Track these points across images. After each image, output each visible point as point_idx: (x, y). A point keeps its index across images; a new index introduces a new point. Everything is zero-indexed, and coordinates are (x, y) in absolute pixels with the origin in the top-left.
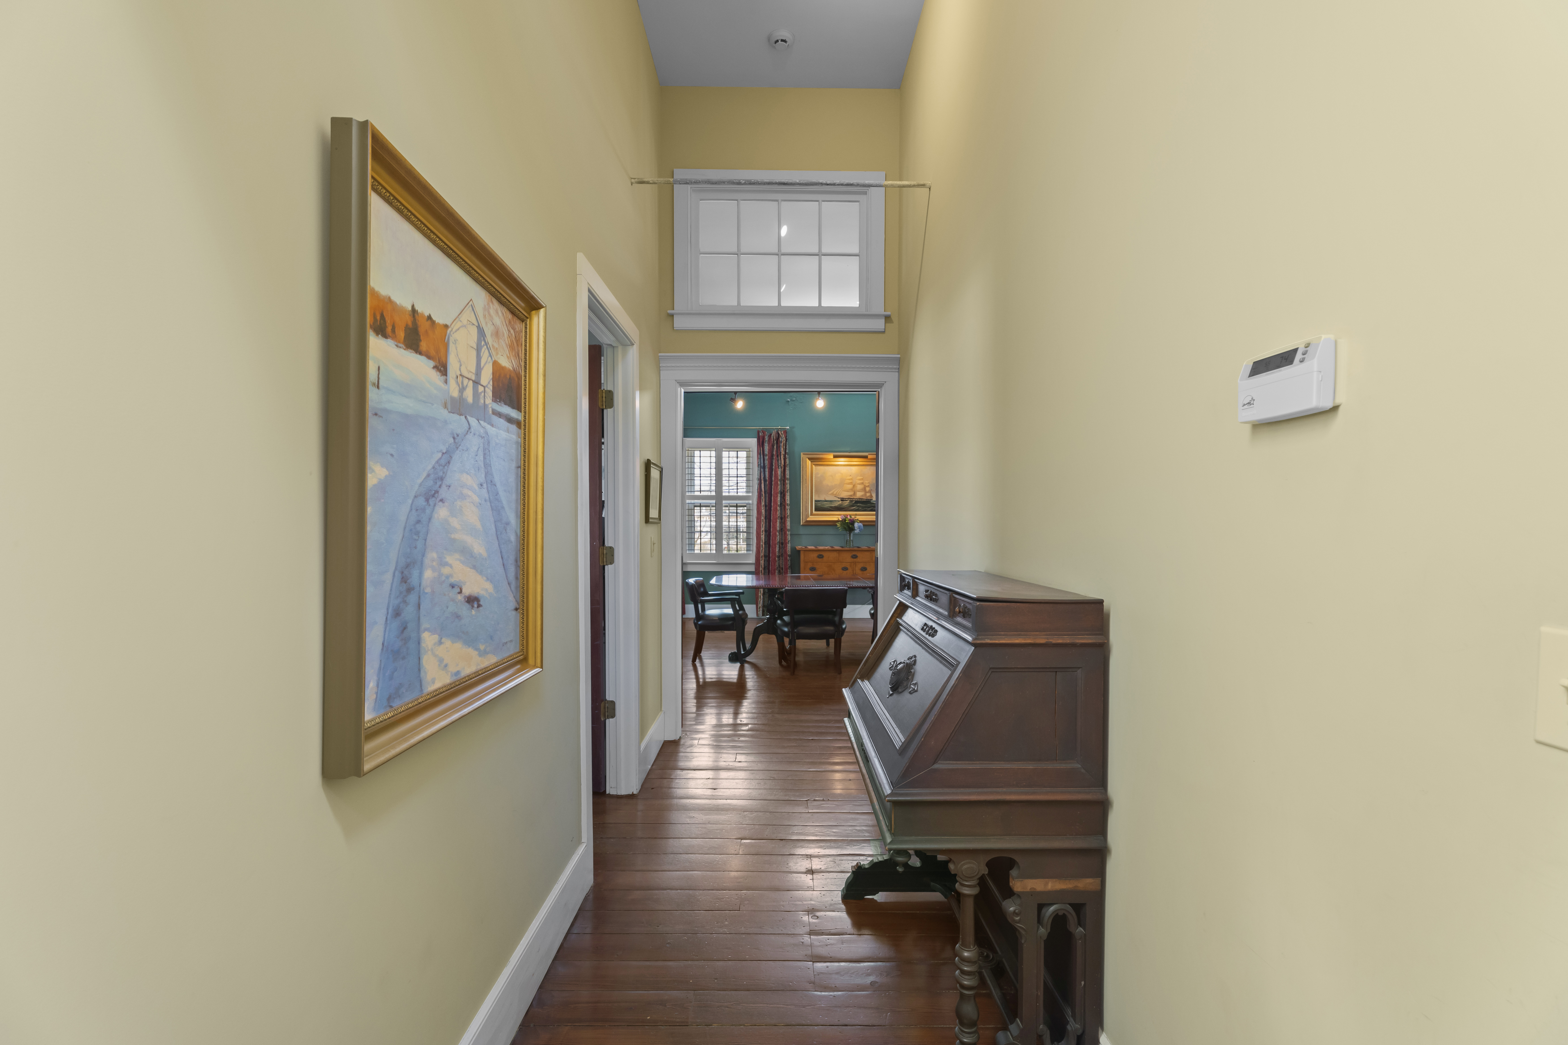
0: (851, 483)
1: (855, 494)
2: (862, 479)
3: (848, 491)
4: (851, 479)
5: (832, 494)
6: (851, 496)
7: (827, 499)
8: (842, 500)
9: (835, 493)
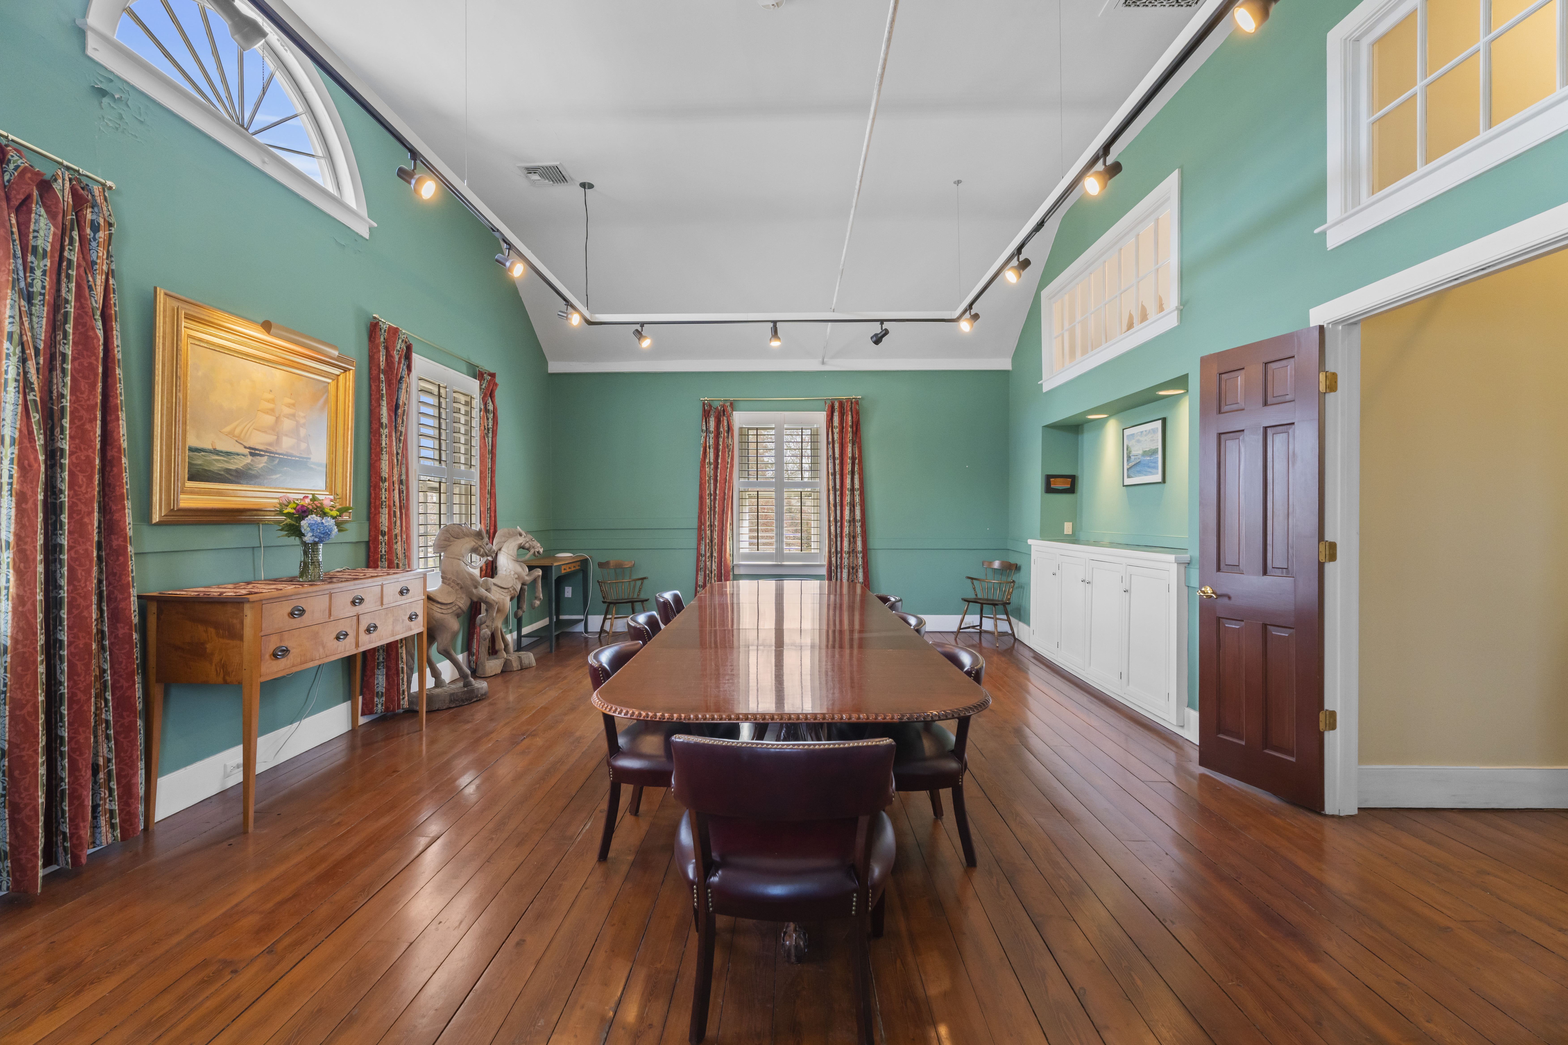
0: (273, 410)
1: (278, 441)
2: (294, 405)
3: (265, 432)
4: (272, 401)
5: (231, 434)
6: (270, 444)
7: (219, 448)
8: (252, 454)
9: (237, 432)
